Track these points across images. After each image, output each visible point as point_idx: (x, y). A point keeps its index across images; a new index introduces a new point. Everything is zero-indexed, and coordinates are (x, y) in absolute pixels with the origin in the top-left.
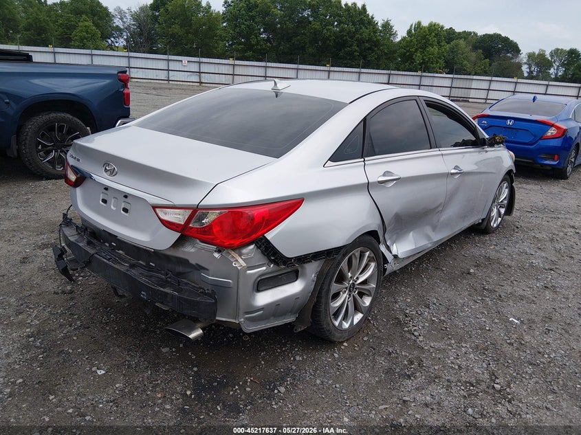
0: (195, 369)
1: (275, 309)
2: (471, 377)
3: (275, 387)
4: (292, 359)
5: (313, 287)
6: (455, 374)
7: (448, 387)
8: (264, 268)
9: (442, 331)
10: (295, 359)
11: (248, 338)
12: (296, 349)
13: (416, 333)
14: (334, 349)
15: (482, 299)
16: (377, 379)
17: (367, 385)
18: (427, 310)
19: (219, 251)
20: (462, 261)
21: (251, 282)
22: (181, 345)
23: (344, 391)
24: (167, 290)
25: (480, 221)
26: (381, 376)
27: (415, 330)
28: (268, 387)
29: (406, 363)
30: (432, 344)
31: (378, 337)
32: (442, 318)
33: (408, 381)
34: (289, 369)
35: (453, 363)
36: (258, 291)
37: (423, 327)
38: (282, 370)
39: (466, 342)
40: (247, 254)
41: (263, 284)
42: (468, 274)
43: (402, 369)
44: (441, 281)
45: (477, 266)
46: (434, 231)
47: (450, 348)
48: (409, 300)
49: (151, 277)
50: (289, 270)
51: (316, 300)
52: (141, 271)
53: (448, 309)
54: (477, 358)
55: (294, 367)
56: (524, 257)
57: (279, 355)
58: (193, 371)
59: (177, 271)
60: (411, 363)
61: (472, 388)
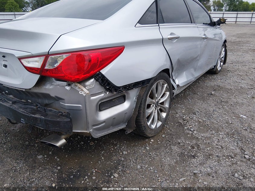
0: (59, 168)
1: (112, 121)
2: (230, 153)
3: (112, 174)
4: (121, 153)
5: (135, 105)
6: (221, 151)
7: (219, 161)
8: (103, 95)
9: (206, 127)
10: (123, 154)
11: (93, 143)
12: (123, 147)
13: (192, 130)
14: (146, 145)
15: (222, 107)
16: (175, 161)
17: (169, 165)
18: (195, 115)
19: (69, 85)
20: (207, 89)
21: (94, 105)
22: (50, 153)
23: (156, 172)
24: (37, 116)
25: (213, 67)
26: (177, 158)
27: (191, 128)
28: (107, 175)
29: (190, 148)
30: (202, 135)
31: (171, 134)
32: (204, 119)
33: (194, 159)
34: (120, 161)
35: (218, 145)
36: (100, 110)
37: (195, 125)
38: (115, 162)
39: (221, 131)
40: (90, 85)
41: (103, 106)
42: (211, 94)
43: (188, 152)
44: (198, 99)
45: (215, 90)
46: (195, 71)
47: (213, 136)
48: (184, 111)
49: (27, 108)
50: (119, 96)
51: (137, 113)
52: (20, 105)
53: (206, 114)
54: (230, 140)
55: (123, 159)
56: (237, 84)
57: (112, 152)
58: (57, 169)
59: (45, 103)
60: (193, 148)
61: (232, 159)
